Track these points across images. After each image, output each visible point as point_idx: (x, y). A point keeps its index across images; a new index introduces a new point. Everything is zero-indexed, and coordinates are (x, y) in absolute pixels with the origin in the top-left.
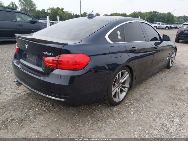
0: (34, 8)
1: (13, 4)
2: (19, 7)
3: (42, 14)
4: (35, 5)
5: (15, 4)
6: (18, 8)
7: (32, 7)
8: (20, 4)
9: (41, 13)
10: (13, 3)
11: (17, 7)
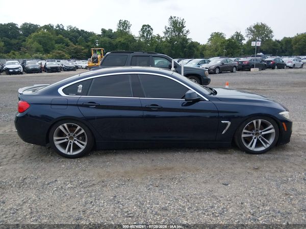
0: (269, 37)
1: (238, 35)
2: (246, 38)
3: (282, 45)
4: (271, 32)
5: (241, 33)
6: (244, 39)
7: (267, 36)
8: (248, 33)
9: (279, 45)
10: (237, 33)
11: (242, 39)
